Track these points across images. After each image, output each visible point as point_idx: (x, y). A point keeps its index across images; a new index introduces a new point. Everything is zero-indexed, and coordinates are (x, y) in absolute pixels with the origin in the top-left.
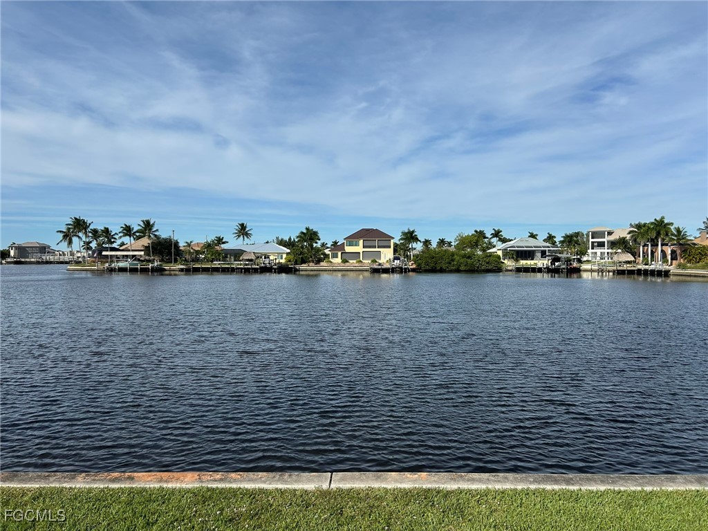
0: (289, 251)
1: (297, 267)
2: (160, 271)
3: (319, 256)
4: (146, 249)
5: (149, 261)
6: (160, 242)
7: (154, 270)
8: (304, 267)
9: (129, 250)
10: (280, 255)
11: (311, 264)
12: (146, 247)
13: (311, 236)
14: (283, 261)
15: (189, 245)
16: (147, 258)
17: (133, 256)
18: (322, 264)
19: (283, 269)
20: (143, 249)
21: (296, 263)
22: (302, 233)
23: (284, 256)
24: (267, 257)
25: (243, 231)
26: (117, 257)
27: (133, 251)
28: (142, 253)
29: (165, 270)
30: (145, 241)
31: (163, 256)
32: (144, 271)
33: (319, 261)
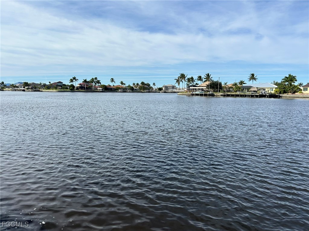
0: (277, 87)
1: (281, 95)
2: (213, 95)
3: (295, 90)
4: (207, 86)
5: (208, 91)
6: (213, 83)
7: (209, 95)
8: (285, 95)
9: (200, 87)
10: (272, 89)
11: (289, 94)
12: (207, 85)
13: (291, 79)
14: (273, 92)
15: (226, 84)
16: (207, 90)
17: (202, 89)
18: (296, 94)
19: (271, 96)
20: (206, 86)
21: (280, 93)
22: (286, 77)
23: (274, 89)
24: (264, 89)
25: (253, 77)
26: (196, 89)
27: (202, 87)
28: (205, 88)
29: (215, 95)
30: (207, 83)
31: (214, 89)
32: (206, 95)
33: (294, 92)
